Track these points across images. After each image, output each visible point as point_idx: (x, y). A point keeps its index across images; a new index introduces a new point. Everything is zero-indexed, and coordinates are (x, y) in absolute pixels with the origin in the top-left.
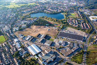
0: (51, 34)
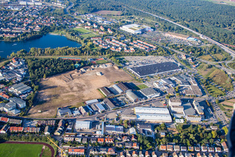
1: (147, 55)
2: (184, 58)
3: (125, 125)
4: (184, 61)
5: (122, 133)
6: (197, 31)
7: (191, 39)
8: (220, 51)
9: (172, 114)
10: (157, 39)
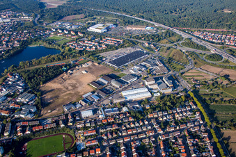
1: (117, 49)
2: (147, 45)
3: (119, 106)
4: (148, 48)
5: (118, 112)
6: (151, 20)
7: (148, 28)
8: (173, 34)
9: (150, 90)
10: (121, 34)
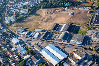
0: (79, 22)
